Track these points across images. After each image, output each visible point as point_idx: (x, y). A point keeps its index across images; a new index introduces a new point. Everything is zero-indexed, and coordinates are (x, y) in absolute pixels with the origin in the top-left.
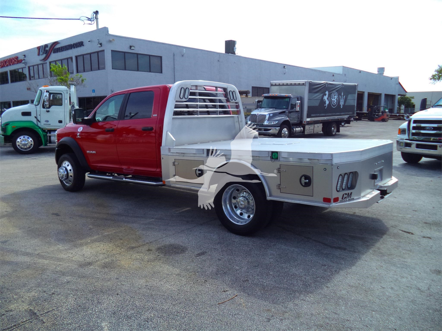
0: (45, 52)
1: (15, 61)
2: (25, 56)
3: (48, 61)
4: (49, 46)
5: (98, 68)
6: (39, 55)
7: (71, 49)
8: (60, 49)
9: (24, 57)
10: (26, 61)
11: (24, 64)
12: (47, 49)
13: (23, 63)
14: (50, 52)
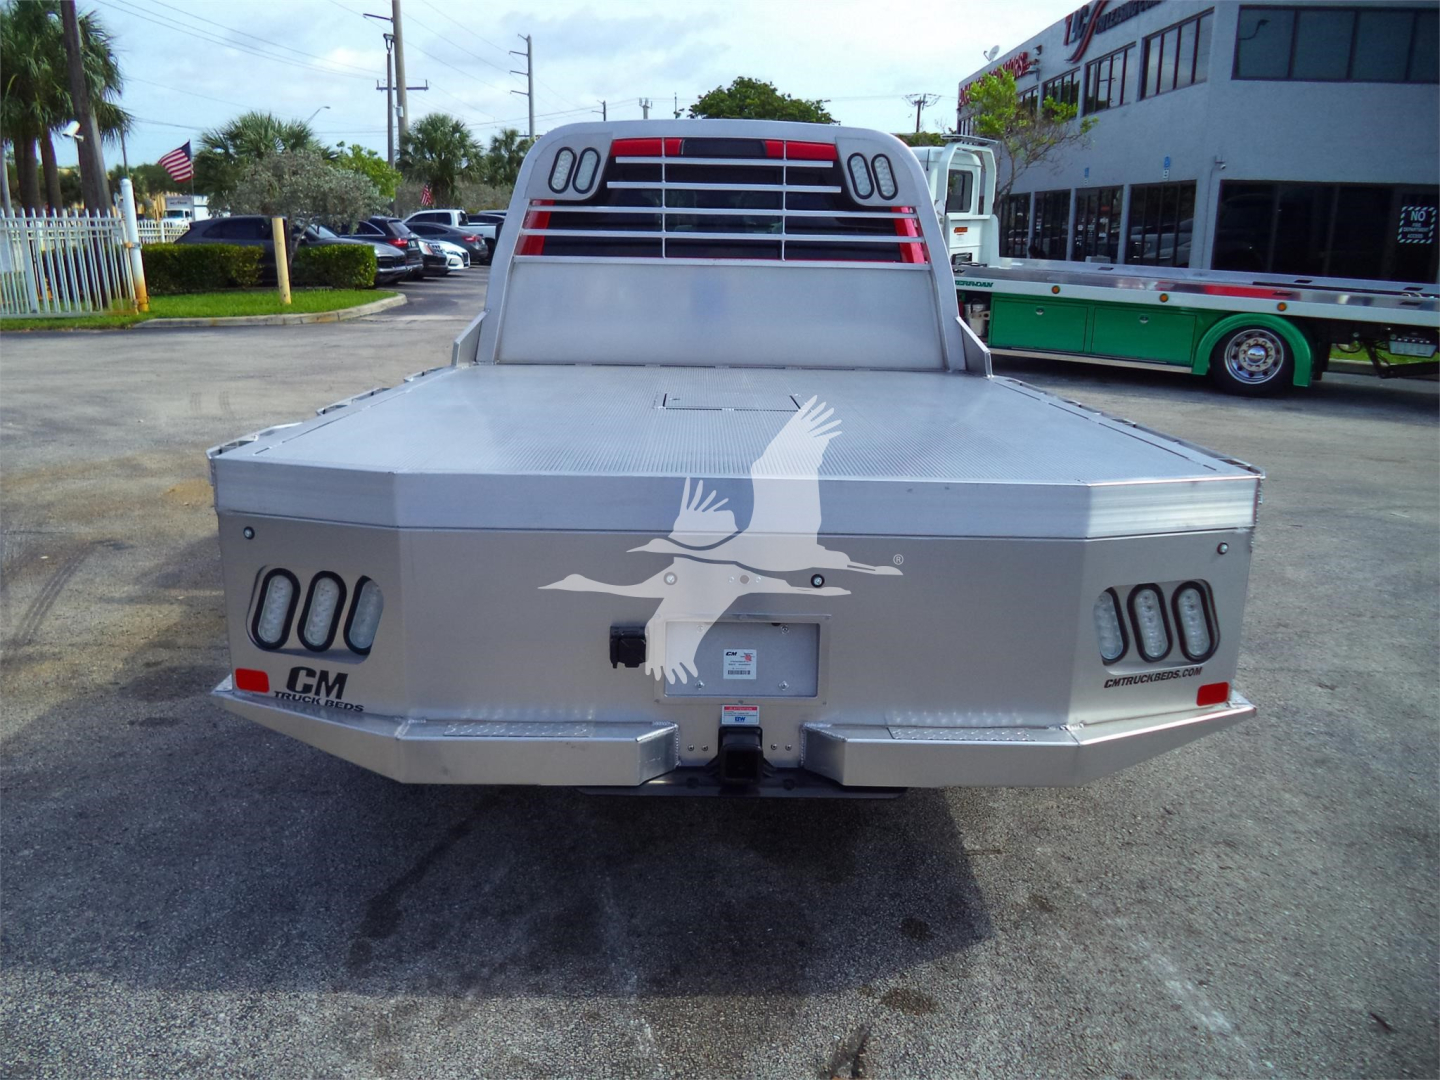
0: (1079, 32)
1: (1019, 66)
2: (1039, 49)
3: (1082, 64)
4: (1090, 11)
5: (1190, 78)
6: (1067, 43)
7: (1137, 13)
8: (1112, 17)
9: (1036, 52)
10: (1039, 66)
11: (1034, 76)
12: (1086, 20)
13: (1031, 73)
14: (1090, 28)
